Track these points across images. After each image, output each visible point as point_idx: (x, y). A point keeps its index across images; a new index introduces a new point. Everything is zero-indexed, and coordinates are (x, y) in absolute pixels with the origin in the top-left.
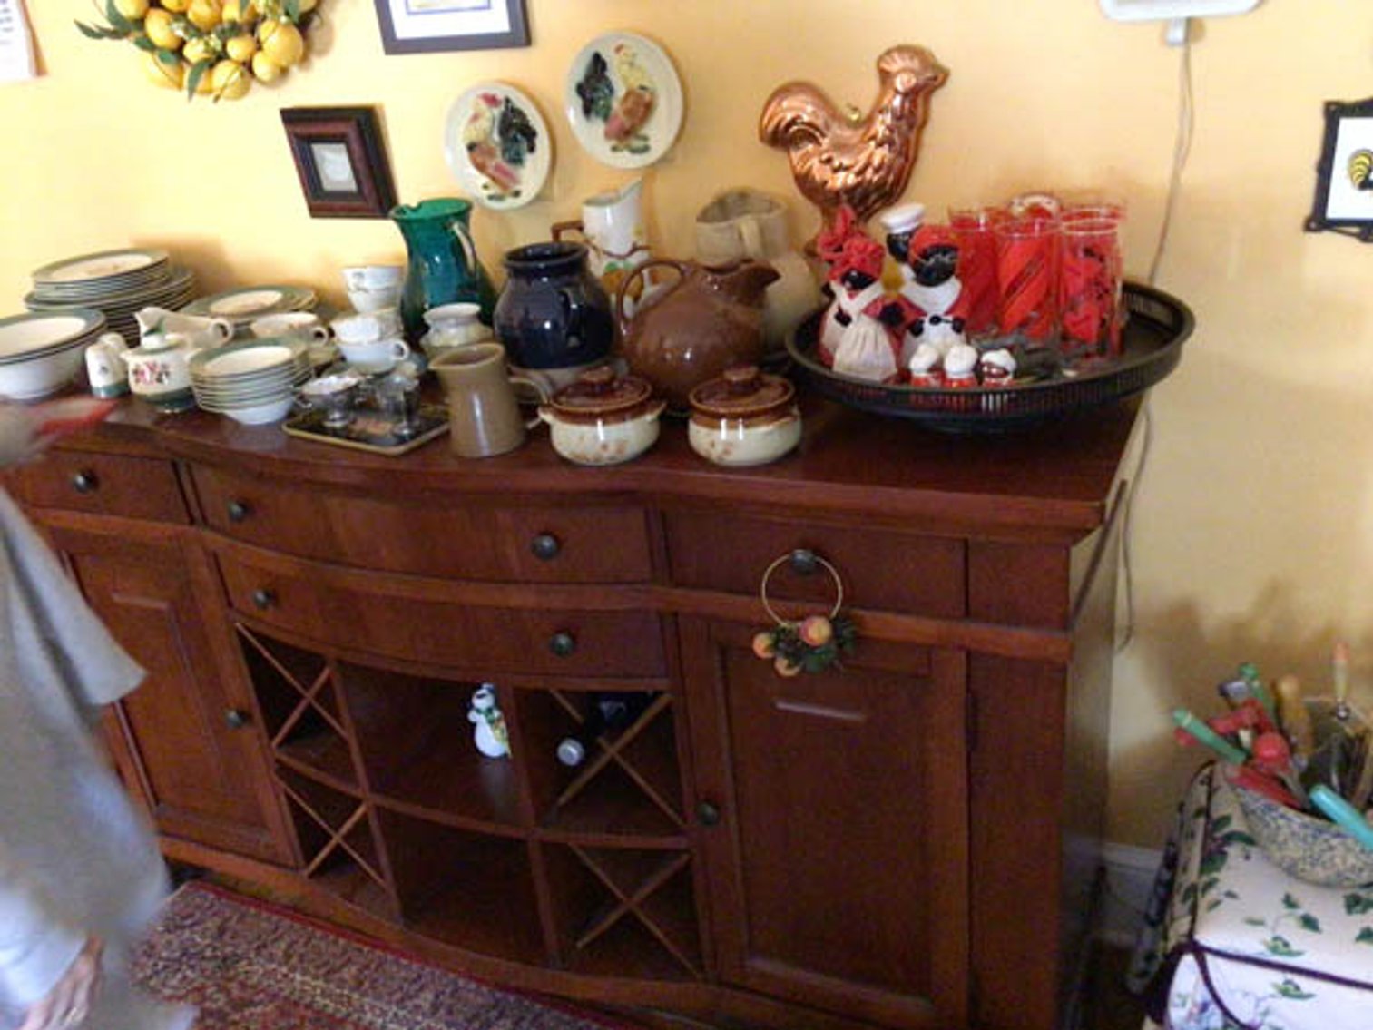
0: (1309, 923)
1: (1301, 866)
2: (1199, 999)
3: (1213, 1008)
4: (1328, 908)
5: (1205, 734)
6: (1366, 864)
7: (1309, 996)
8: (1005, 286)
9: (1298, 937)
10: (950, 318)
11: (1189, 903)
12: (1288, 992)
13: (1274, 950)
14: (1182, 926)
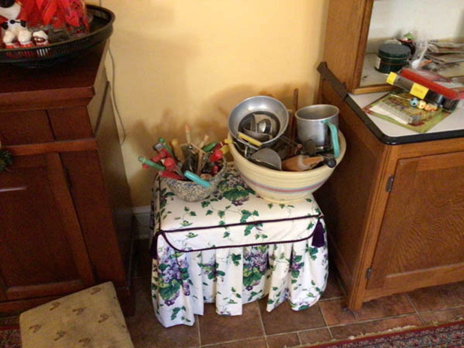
0: (193, 214)
1: (187, 197)
2: (166, 247)
3: (171, 249)
4: (197, 208)
5: (151, 164)
6: (205, 191)
7: (197, 235)
8: (40, 7)
9: (190, 219)
10: (19, 21)
11: (158, 218)
12: (191, 236)
13: (184, 225)
14: (157, 227)
